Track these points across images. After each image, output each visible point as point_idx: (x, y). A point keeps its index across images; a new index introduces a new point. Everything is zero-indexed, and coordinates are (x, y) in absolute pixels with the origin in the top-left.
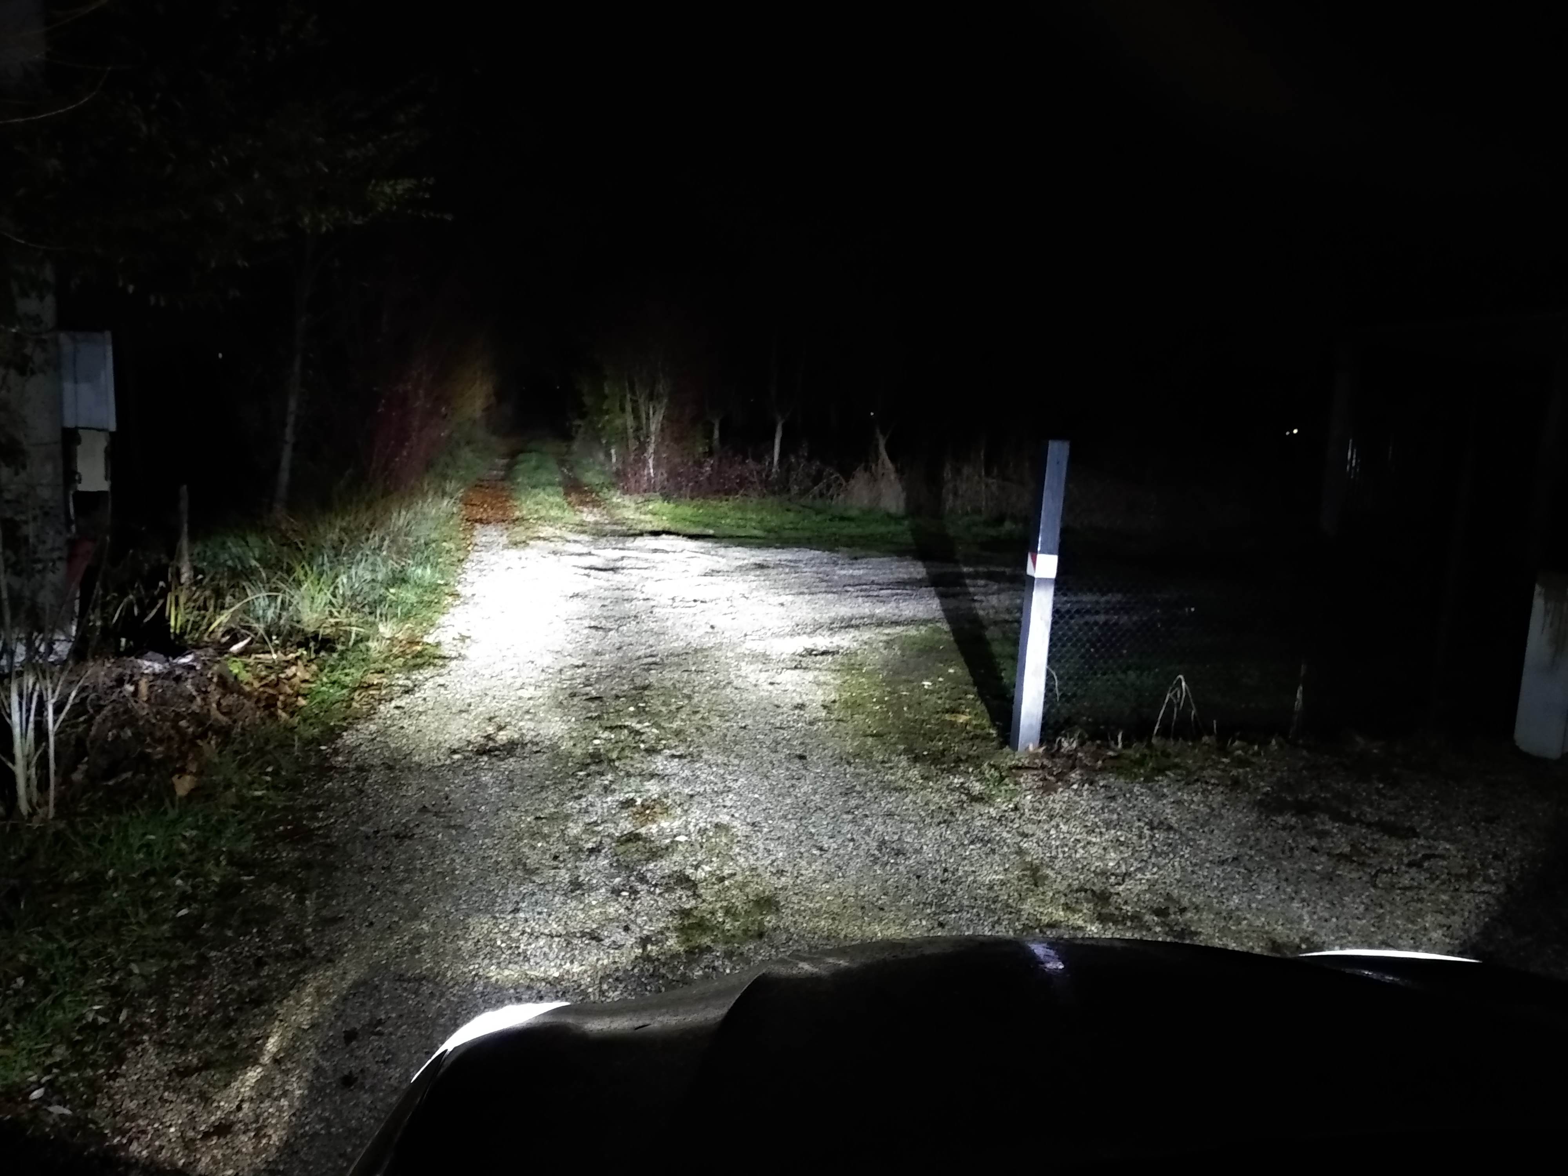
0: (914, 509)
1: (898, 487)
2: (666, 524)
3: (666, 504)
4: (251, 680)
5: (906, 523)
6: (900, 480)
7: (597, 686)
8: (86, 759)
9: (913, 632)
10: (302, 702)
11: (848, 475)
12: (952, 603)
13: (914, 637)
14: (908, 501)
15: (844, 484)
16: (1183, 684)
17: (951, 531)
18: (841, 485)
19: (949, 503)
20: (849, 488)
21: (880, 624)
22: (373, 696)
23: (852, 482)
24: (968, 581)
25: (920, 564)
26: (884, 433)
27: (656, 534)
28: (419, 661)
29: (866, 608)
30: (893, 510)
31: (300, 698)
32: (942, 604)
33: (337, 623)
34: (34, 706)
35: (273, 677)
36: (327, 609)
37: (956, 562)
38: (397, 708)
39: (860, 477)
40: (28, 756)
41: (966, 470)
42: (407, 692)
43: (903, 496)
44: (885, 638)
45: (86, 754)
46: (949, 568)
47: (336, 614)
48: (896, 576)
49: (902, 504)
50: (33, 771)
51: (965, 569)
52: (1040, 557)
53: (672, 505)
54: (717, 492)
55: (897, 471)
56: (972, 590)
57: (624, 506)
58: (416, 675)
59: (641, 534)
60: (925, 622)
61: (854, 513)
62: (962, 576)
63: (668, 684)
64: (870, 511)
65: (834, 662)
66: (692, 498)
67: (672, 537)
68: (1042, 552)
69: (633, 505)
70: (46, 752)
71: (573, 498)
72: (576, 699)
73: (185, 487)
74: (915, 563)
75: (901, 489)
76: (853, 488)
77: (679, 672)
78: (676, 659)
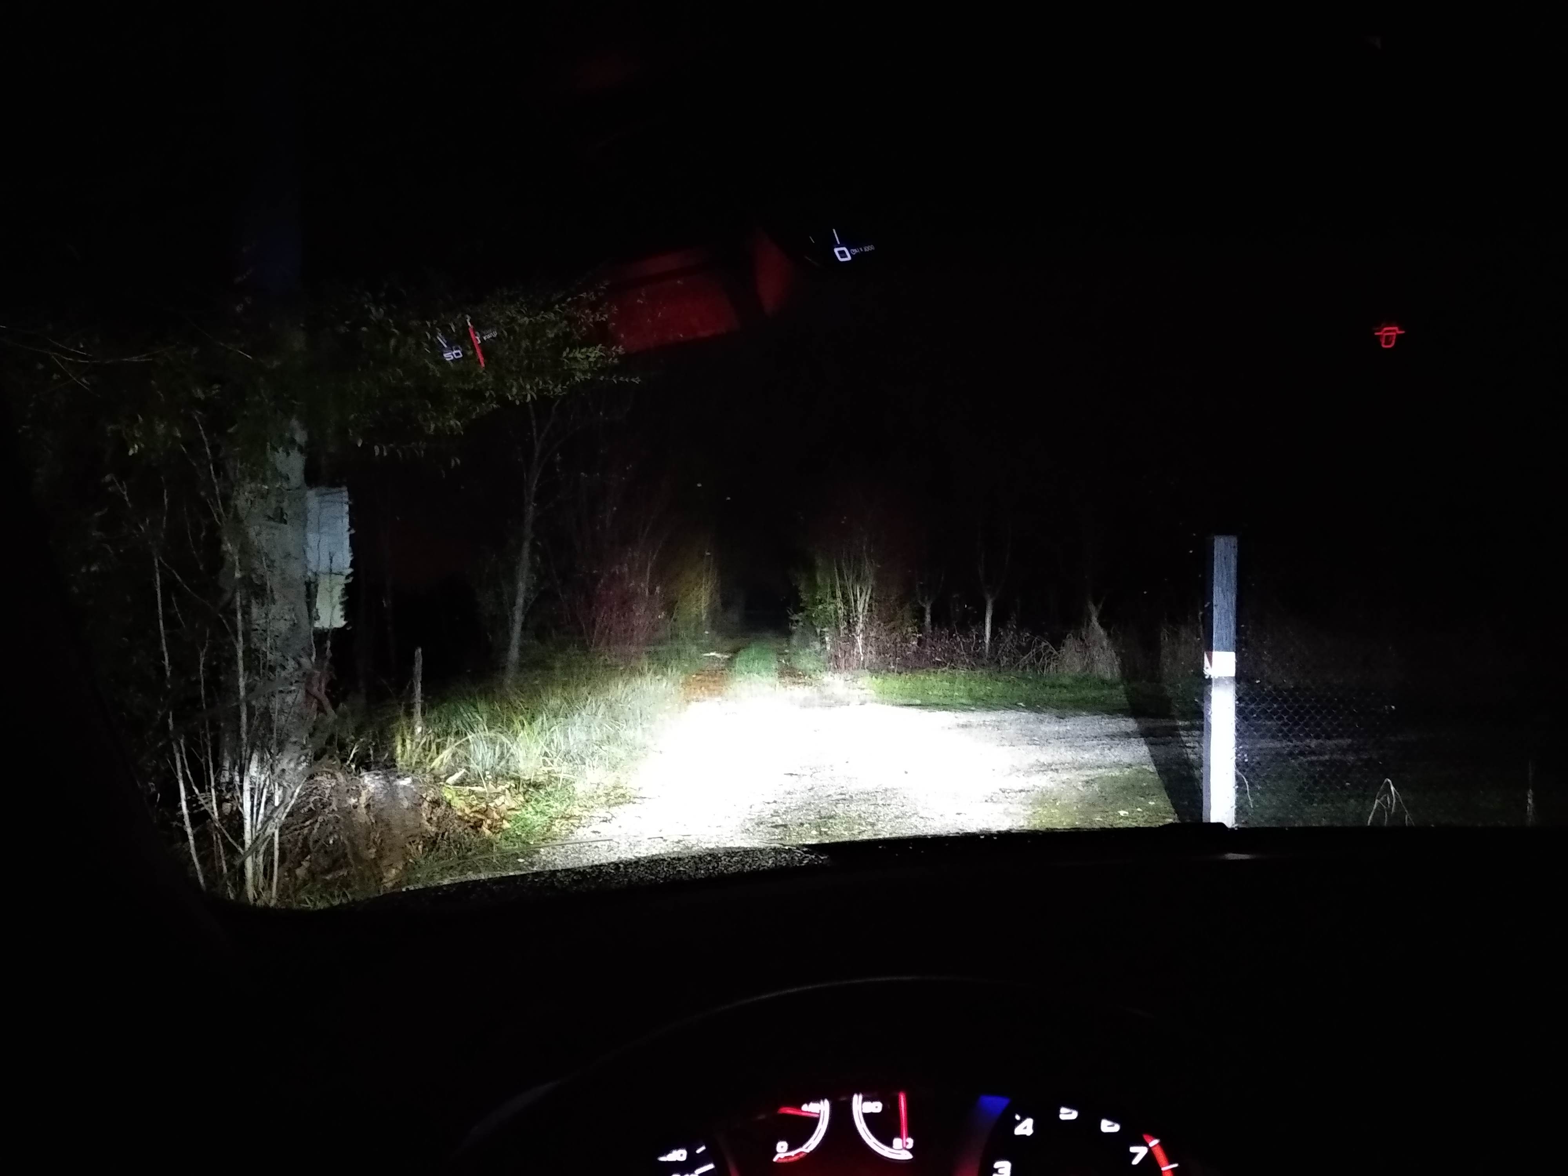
1: (1110, 653)
2: (874, 697)
3: (873, 678)
6: (1114, 646)
8: (309, 857)
9: (1116, 773)
10: (506, 825)
11: (1057, 642)
12: (1161, 751)
13: (1116, 777)
14: (1123, 667)
15: (1055, 652)
16: (1392, 788)
18: (1052, 653)
19: (1169, 665)
20: (1060, 656)
21: (1080, 767)
22: (572, 824)
23: (1063, 650)
24: (1181, 732)
25: (1132, 720)
26: (1096, 605)
27: (862, 704)
28: (621, 800)
29: (1067, 755)
30: (1108, 676)
31: (504, 821)
32: (1150, 751)
33: (549, 772)
35: (483, 805)
36: (541, 758)
39: (1070, 643)
42: (605, 821)
43: (1117, 662)
44: (1085, 778)
45: (309, 852)
46: (1165, 723)
47: (550, 763)
48: (1105, 730)
49: (1116, 670)
50: (260, 858)
51: (1180, 723)
52: (1215, 654)
53: (879, 680)
54: (926, 665)
55: (1109, 636)
56: (1185, 739)
57: (834, 684)
58: (614, 810)
59: (847, 704)
60: (1130, 765)
61: (1067, 681)
62: (1176, 728)
64: (1085, 679)
65: (1026, 798)
66: (900, 673)
68: (1218, 649)
69: (842, 682)
73: (420, 650)
74: (1126, 719)
75: (1114, 654)
76: (1063, 657)
77: (867, 805)
78: (866, 796)
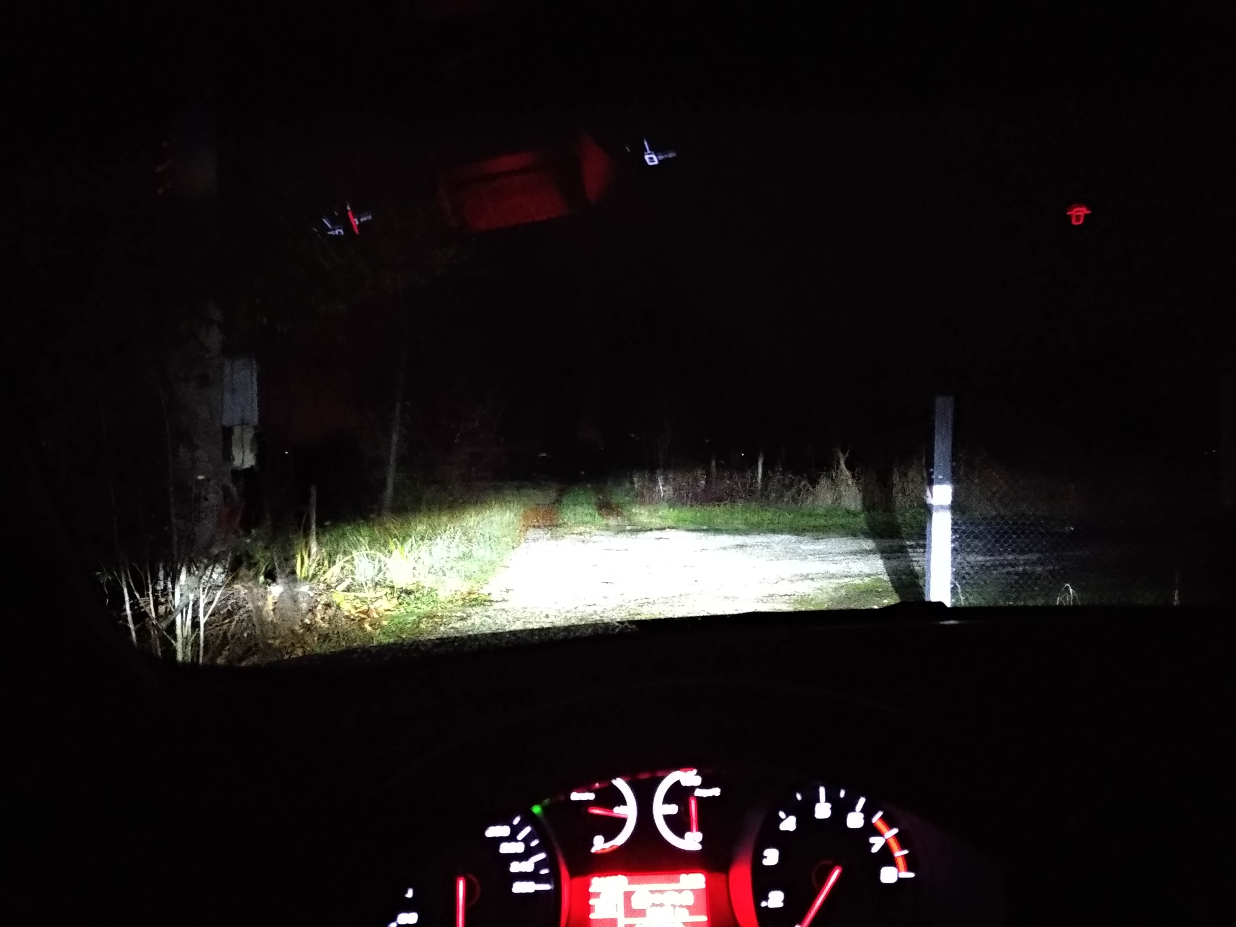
0: (869, 506)
1: (854, 489)
2: (670, 522)
3: (671, 510)
4: (349, 608)
5: (863, 515)
6: (857, 484)
8: (228, 647)
9: (858, 581)
10: (384, 622)
11: (814, 482)
12: (895, 563)
13: (859, 584)
14: (864, 499)
15: (811, 489)
16: (1071, 590)
18: (808, 490)
19: (899, 499)
20: (815, 492)
21: (831, 577)
22: (436, 623)
23: (818, 487)
24: (909, 550)
25: (871, 541)
27: (662, 529)
28: (474, 603)
29: (821, 567)
30: (853, 508)
31: (383, 620)
32: (885, 564)
33: (417, 582)
35: (365, 607)
38: (452, 628)
39: (824, 482)
40: (186, 638)
41: (911, 474)
42: (461, 620)
43: (860, 497)
44: (834, 586)
45: (228, 644)
46: (896, 542)
48: (850, 548)
49: (859, 503)
50: (189, 648)
51: (908, 543)
52: (936, 488)
53: (676, 511)
54: (712, 500)
55: (853, 477)
57: (641, 514)
58: (469, 610)
59: (651, 530)
60: (869, 576)
61: (821, 511)
64: (834, 509)
66: (692, 506)
67: (673, 530)
68: (937, 482)
69: (647, 513)
70: (198, 636)
71: (604, 511)
73: (314, 488)
74: (867, 540)
75: (857, 491)
76: (819, 492)
77: (666, 606)
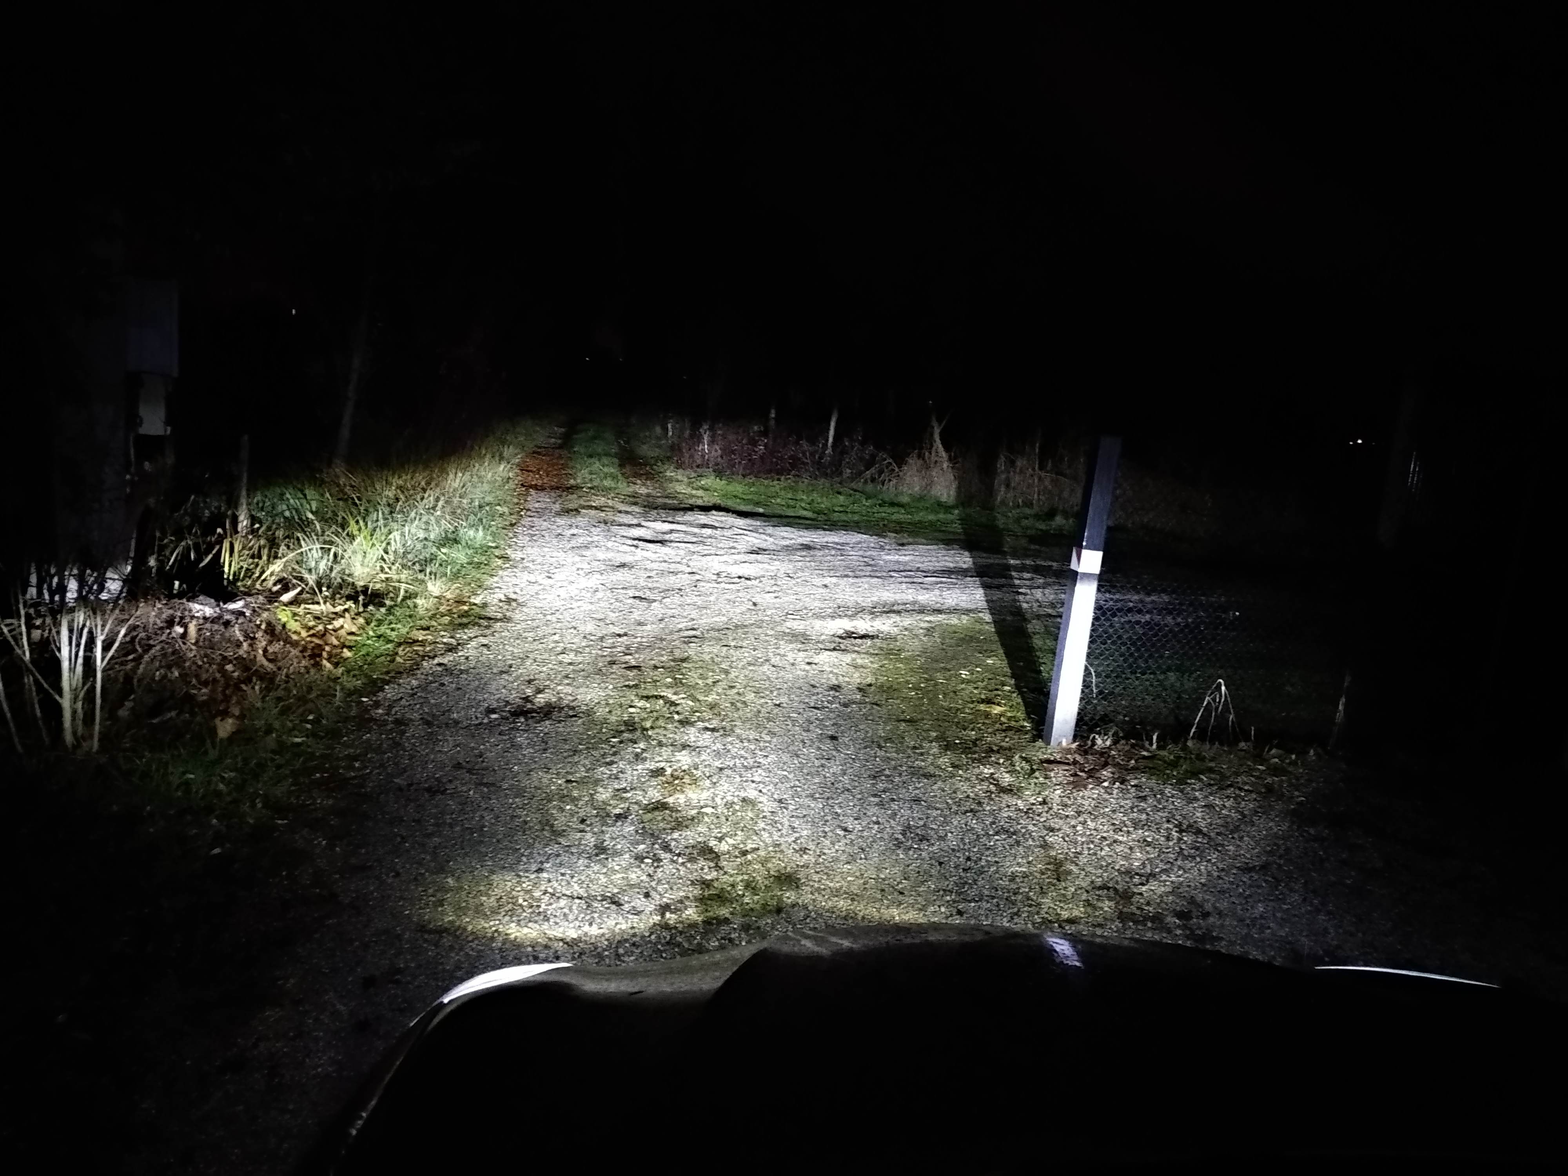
0: (964, 499)
1: (951, 476)
2: (716, 501)
3: (718, 480)
4: (299, 629)
5: (956, 512)
6: (953, 468)
7: (637, 656)
8: (132, 697)
9: (954, 620)
10: (347, 653)
11: (901, 461)
12: (997, 595)
13: (955, 626)
14: (959, 488)
15: (897, 470)
16: (1223, 688)
17: (1001, 522)
18: (894, 470)
19: (1001, 493)
20: (901, 474)
22: (417, 652)
23: (905, 468)
24: (1013, 573)
25: (967, 553)
26: (940, 422)
27: (706, 509)
28: (465, 620)
30: (944, 499)
31: (345, 650)
32: (986, 595)
33: (387, 579)
34: (83, 641)
35: (321, 627)
36: (378, 565)
37: (1004, 554)
38: (440, 665)
39: (913, 462)
40: (76, 689)
41: (1020, 463)
42: (450, 650)
43: (955, 485)
44: (926, 625)
45: (132, 691)
46: (997, 560)
47: (387, 570)
48: (942, 564)
50: (79, 704)
51: (1012, 562)
52: (1085, 553)
53: (724, 482)
54: (770, 471)
56: (1017, 582)
57: (677, 480)
58: (461, 634)
59: (691, 509)
60: (967, 612)
61: (905, 499)
62: (1008, 567)
63: (707, 657)
64: (921, 498)
65: (873, 646)
66: (744, 476)
67: (721, 513)
68: (1088, 547)
69: (686, 480)
70: (93, 687)
71: (628, 469)
72: (614, 666)
73: (246, 437)
74: (962, 552)
75: (953, 478)
76: (905, 474)
77: (718, 647)
78: (716, 634)
